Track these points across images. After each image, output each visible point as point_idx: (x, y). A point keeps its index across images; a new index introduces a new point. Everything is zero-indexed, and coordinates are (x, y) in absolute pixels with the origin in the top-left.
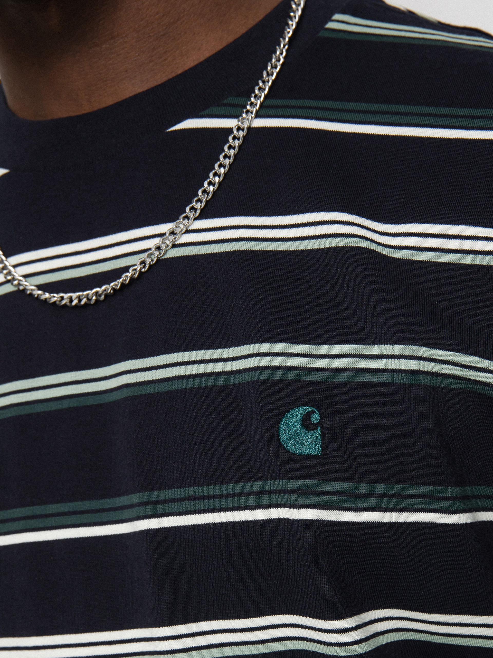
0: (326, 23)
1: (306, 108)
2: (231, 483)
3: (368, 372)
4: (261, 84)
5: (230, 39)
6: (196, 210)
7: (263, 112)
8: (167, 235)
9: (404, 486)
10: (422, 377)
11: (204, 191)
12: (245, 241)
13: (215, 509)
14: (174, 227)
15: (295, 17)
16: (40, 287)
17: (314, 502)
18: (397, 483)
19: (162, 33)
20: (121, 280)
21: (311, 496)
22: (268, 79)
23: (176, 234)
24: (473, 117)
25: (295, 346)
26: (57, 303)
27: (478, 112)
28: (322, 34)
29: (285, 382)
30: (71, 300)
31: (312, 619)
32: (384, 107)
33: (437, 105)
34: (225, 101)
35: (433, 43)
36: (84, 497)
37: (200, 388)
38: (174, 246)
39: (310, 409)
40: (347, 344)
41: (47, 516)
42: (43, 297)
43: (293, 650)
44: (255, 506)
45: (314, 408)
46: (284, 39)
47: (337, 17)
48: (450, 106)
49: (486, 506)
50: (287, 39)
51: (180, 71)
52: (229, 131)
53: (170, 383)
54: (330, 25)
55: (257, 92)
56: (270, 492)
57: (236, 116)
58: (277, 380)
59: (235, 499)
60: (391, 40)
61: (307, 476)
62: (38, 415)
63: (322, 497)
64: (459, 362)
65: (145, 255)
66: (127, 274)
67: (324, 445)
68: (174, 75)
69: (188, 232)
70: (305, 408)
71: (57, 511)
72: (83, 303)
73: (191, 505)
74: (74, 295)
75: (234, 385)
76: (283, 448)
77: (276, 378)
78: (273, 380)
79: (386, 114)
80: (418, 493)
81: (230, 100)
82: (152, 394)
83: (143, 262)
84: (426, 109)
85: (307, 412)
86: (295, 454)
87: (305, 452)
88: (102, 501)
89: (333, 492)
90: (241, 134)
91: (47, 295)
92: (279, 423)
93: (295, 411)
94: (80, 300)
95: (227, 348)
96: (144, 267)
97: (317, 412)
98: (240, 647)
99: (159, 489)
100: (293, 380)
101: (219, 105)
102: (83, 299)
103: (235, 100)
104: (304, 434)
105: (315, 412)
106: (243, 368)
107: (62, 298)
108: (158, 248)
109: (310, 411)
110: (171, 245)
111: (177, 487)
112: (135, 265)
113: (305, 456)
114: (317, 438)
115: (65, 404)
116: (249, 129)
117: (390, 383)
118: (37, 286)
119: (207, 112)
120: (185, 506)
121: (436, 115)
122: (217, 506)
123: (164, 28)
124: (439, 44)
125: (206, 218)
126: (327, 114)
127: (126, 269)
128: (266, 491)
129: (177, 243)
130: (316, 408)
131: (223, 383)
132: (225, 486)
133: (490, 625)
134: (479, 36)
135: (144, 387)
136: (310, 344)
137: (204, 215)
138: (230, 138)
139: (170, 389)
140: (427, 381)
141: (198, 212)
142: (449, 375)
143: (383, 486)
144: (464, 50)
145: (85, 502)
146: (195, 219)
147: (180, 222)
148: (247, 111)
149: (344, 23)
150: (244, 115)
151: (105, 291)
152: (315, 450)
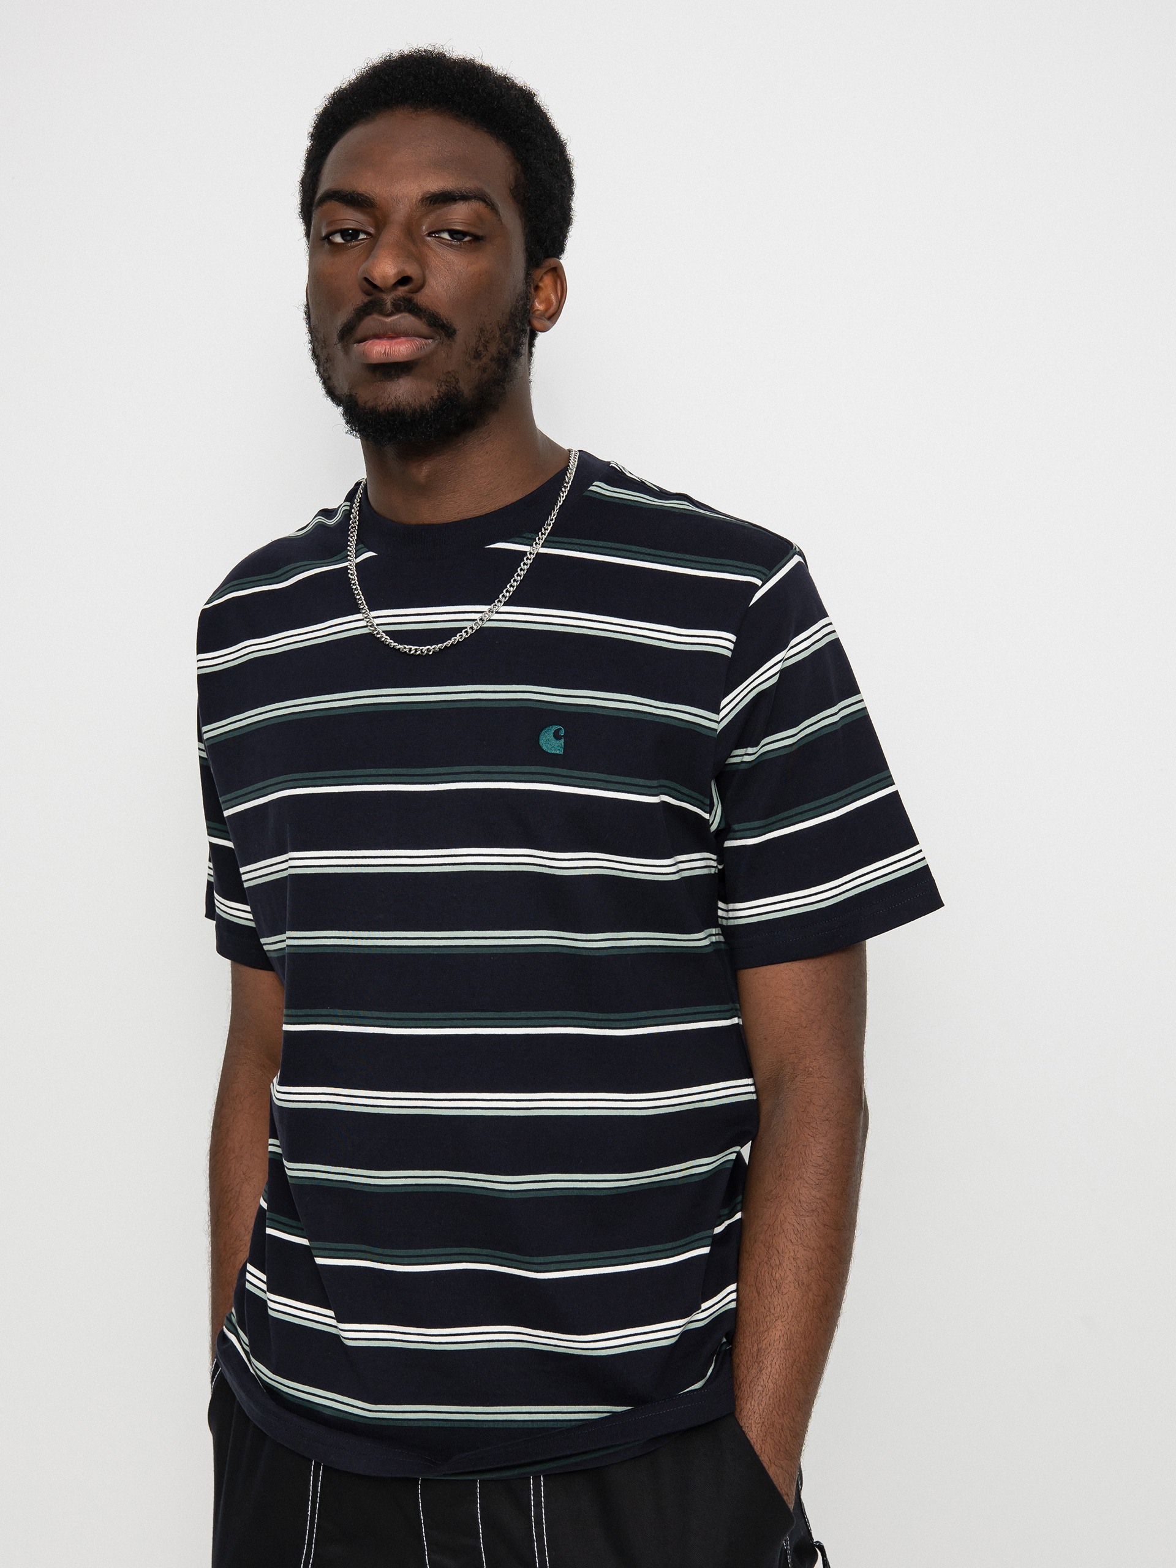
0: (589, 487)
1: (574, 543)
2: (504, 765)
3: (595, 707)
4: (545, 527)
6: (502, 600)
7: (547, 544)
11: (503, 596)
12: (529, 622)
13: (492, 780)
14: (490, 608)
17: (555, 781)
18: (607, 774)
21: (554, 777)
22: (550, 523)
23: (483, 621)
24: (677, 559)
27: (680, 556)
28: (586, 493)
29: (545, 710)
30: (416, 650)
33: (655, 548)
34: (524, 535)
35: (654, 508)
37: (492, 708)
39: (559, 727)
41: (379, 775)
42: (398, 647)
43: (527, 871)
44: (516, 780)
45: (562, 727)
46: (557, 505)
47: (595, 483)
48: (663, 550)
50: (559, 506)
52: (524, 553)
53: (472, 702)
54: (591, 488)
55: (542, 532)
56: (527, 773)
57: (529, 545)
59: (505, 775)
60: (629, 503)
61: (554, 766)
63: (560, 778)
65: (473, 623)
66: (455, 638)
67: (565, 749)
69: (490, 620)
70: (557, 727)
71: (385, 773)
72: (418, 653)
74: (413, 648)
75: (512, 708)
76: (540, 748)
77: (540, 707)
81: (526, 535)
82: (460, 708)
83: (472, 628)
84: (648, 551)
85: (557, 729)
86: (547, 752)
87: (553, 752)
88: (415, 770)
89: (567, 776)
90: (533, 557)
92: (540, 734)
93: (550, 728)
94: (416, 651)
96: (461, 638)
98: (494, 866)
99: (458, 766)
100: (551, 710)
101: (519, 537)
103: (530, 535)
104: (554, 740)
105: (562, 729)
106: (519, 698)
108: (481, 619)
109: (559, 729)
111: (470, 765)
113: (553, 754)
114: (562, 744)
115: (398, 707)
116: (537, 553)
119: (510, 540)
121: (654, 555)
122: (493, 778)
125: (510, 604)
127: (460, 630)
128: (524, 772)
129: (493, 619)
131: (506, 705)
132: (500, 767)
135: (455, 703)
137: (506, 604)
138: (525, 558)
139: (472, 706)
141: (506, 599)
143: (598, 774)
145: (404, 769)
146: (503, 605)
147: (495, 605)
148: (536, 544)
149: (600, 488)
150: (534, 545)
151: (434, 649)
152: (559, 751)
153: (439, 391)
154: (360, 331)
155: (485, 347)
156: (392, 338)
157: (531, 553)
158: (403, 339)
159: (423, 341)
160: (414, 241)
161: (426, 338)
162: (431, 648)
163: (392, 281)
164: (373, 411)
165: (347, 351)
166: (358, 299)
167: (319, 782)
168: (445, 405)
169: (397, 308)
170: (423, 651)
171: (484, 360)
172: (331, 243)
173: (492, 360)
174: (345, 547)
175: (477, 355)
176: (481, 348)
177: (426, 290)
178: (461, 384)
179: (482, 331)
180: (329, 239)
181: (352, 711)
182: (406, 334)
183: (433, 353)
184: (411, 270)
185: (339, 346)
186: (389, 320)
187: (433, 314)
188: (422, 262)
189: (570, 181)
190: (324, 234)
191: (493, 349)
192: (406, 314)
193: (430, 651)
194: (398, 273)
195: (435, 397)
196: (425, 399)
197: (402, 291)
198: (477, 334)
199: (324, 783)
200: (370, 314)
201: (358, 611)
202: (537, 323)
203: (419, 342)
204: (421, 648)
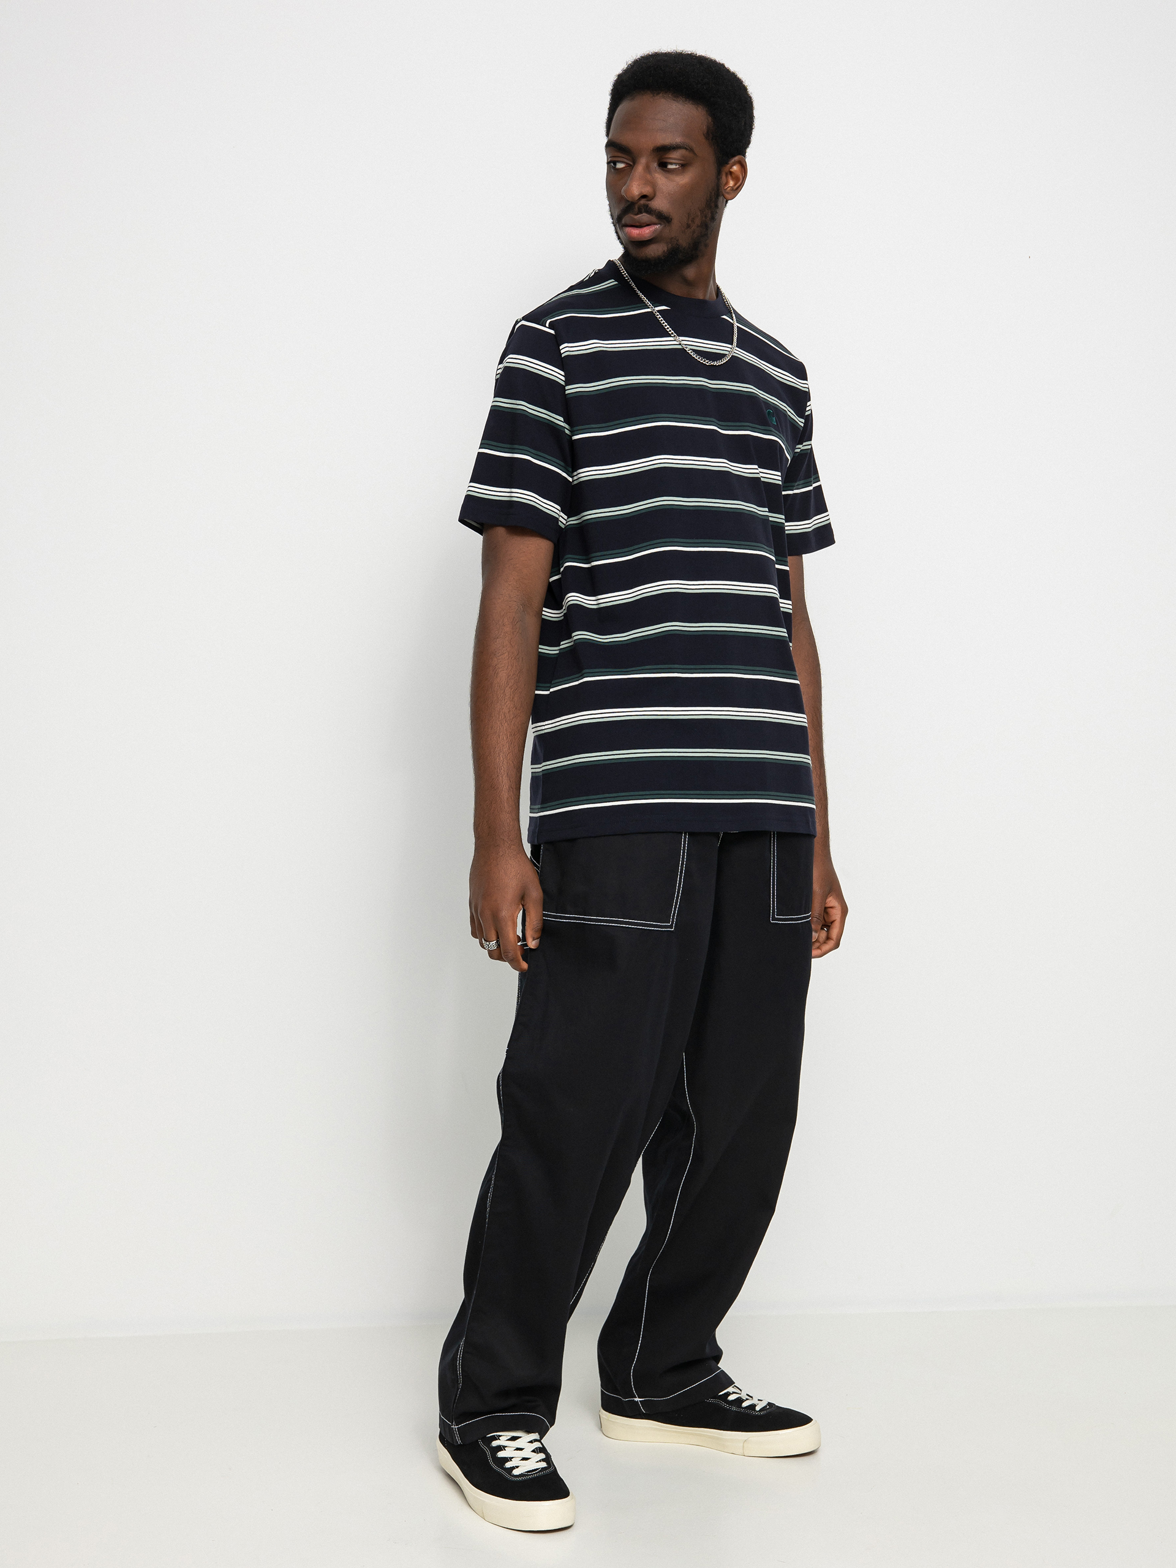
158: (647, 227)
161: (657, 225)
175: (688, 226)
176: (690, 222)
177: (655, 200)
178: (680, 241)
183: (661, 232)
184: (648, 190)
187: (659, 212)
188: (654, 187)
189: (751, 118)
191: (698, 221)
192: (647, 214)
197: (643, 202)
198: (686, 217)
202: (727, 196)
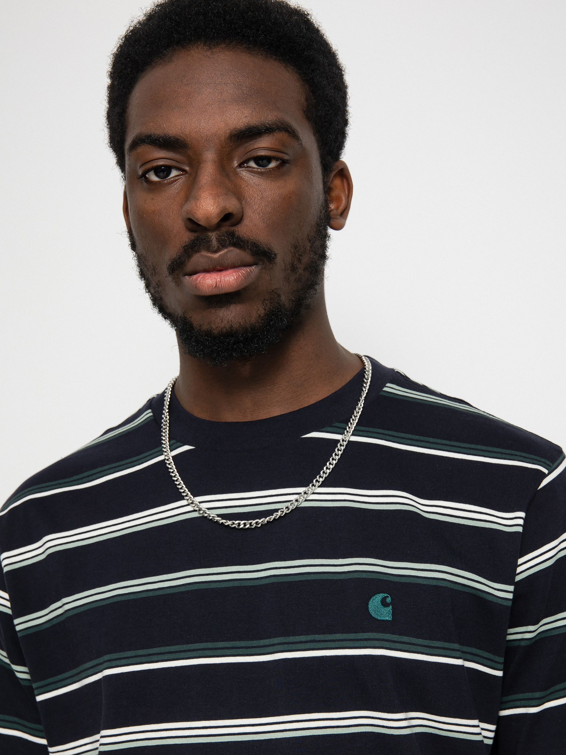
0: (383, 388)
1: (379, 433)
2: (338, 633)
3: (416, 578)
4: (353, 417)
5: (334, 391)
6: (319, 482)
7: (356, 433)
8: (303, 494)
9: (433, 642)
10: (447, 582)
12: (347, 501)
13: (327, 648)
14: (307, 490)
15: (368, 382)
16: (218, 516)
17: (387, 646)
18: (430, 640)
19: (300, 385)
20: (274, 516)
21: (386, 643)
22: (357, 415)
23: (307, 494)
24: (470, 449)
25: (378, 560)
26: (230, 525)
27: (473, 446)
28: (381, 393)
29: (372, 579)
30: (245, 524)
31: (380, 713)
32: (422, 438)
33: (450, 440)
34: (334, 425)
35: (443, 406)
36: (241, 639)
37: (320, 580)
38: (306, 500)
39: (386, 595)
40: (406, 562)
41: (216, 649)
43: (365, 732)
44: (351, 647)
45: (388, 594)
47: (388, 385)
48: (457, 441)
49: (468, 658)
51: (306, 405)
52: (338, 441)
53: (302, 576)
54: (385, 389)
55: (351, 421)
56: (361, 640)
57: (342, 434)
58: (368, 579)
59: (340, 643)
60: (420, 401)
61: (383, 631)
62: (212, 589)
63: (391, 644)
64: (465, 576)
65: (289, 504)
66: (277, 513)
67: (393, 615)
68: (302, 407)
69: (314, 493)
70: (384, 594)
71: (223, 646)
73: (312, 645)
74: (242, 522)
75: (340, 580)
77: (367, 577)
78: (365, 578)
79: (423, 442)
80: (440, 646)
81: (337, 424)
82: (290, 581)
83: (288, 508)
84: (444, 442)
85: (385, 597)
86: (377, 619)
87: (382, 619)
88: (252, 642)
89: (397, 641)
90: (345, 443)
91: (224, 521)
92: (368, 601)
93: (377, 596)
95: (337, 559)
97: (390, 597)
98: (335, 729)
99: (293, 636)
100: (377, 579)
101: (330, 426)
102: (247, 525)
103: (340, 425)
104: (382, 607)
105: (388, 597)
106: (346, 571)
107: (234, 523)
108: (297, 501)
109: (386, 596)
110: (304, 500)
111: (304, 635)
112: (283, 509)
113: (383, 620)
114: (390, 611)
115: (231, 584)
116: (349, 441)
117: (429, 585)
118: (217, 515)
119: (324, 429)
120: (308, 645)
121: (450, 446)
122: (329, 646)
123: (302, 382)
124: (446, 406)
125: (324, 487)
126: (391, 438)
127: (277, 510)
128: (358, 639)
129: (307, 499)
130: (389, 595)
131: (335, 578)
132: (334, 635)
133: (471, 725)
134: (465, 404)
135: (285, 577)
136: (385, 560)
137: (323, 485)
138: (339, 445)
140: (449, 585)
141: (320, 483)
142: (459, 583)
143: (422, 640)
144: (460, 411)
145: (241, 642)
146: (319, 487)
147: (310, 488)
148: (347, 432)
149: (391, 388)
150: (346, 433)
151: (262, 522)
152: (389, 618)
153: (265, 310)
154: (190, 266)
155: (300, 260)
156: (220, 271)
157: (343, 440)
158: (230, 271)
159: (248, 269)
160: (228, 176)
161: (250, 265)
162: (260, 521)
163: (215, 221)
164: (209, 333)
165: (178, 283)
166: (186, 237)
167: (155, 658)
168: (272, 321)
169: (223, 245)
170: (252, 524)
171: (300, 271)
172: (148, 181)
173: (305, 270)
174: (159, 443)
177: (246, 222)
179: (296, 247)
180: (146, 178)
181: (183, 589)
182: (234, 266)
183: (257, 277)
184: (232, 205)
185: (170, 279)
186: (216, 256)
187: (255, 243)
188: (239, 196)
190: (140, 173)
192: (231, 248)
193: (258, 524)
194: (221, 212)
195: (262, 315)
196: (253, 320)
197: (225, 227)
198: (292, 251)
199: (159, 659)
200: (198, 251)
201: (182, 498)
203: (243, 271)
204: (250, 522)
